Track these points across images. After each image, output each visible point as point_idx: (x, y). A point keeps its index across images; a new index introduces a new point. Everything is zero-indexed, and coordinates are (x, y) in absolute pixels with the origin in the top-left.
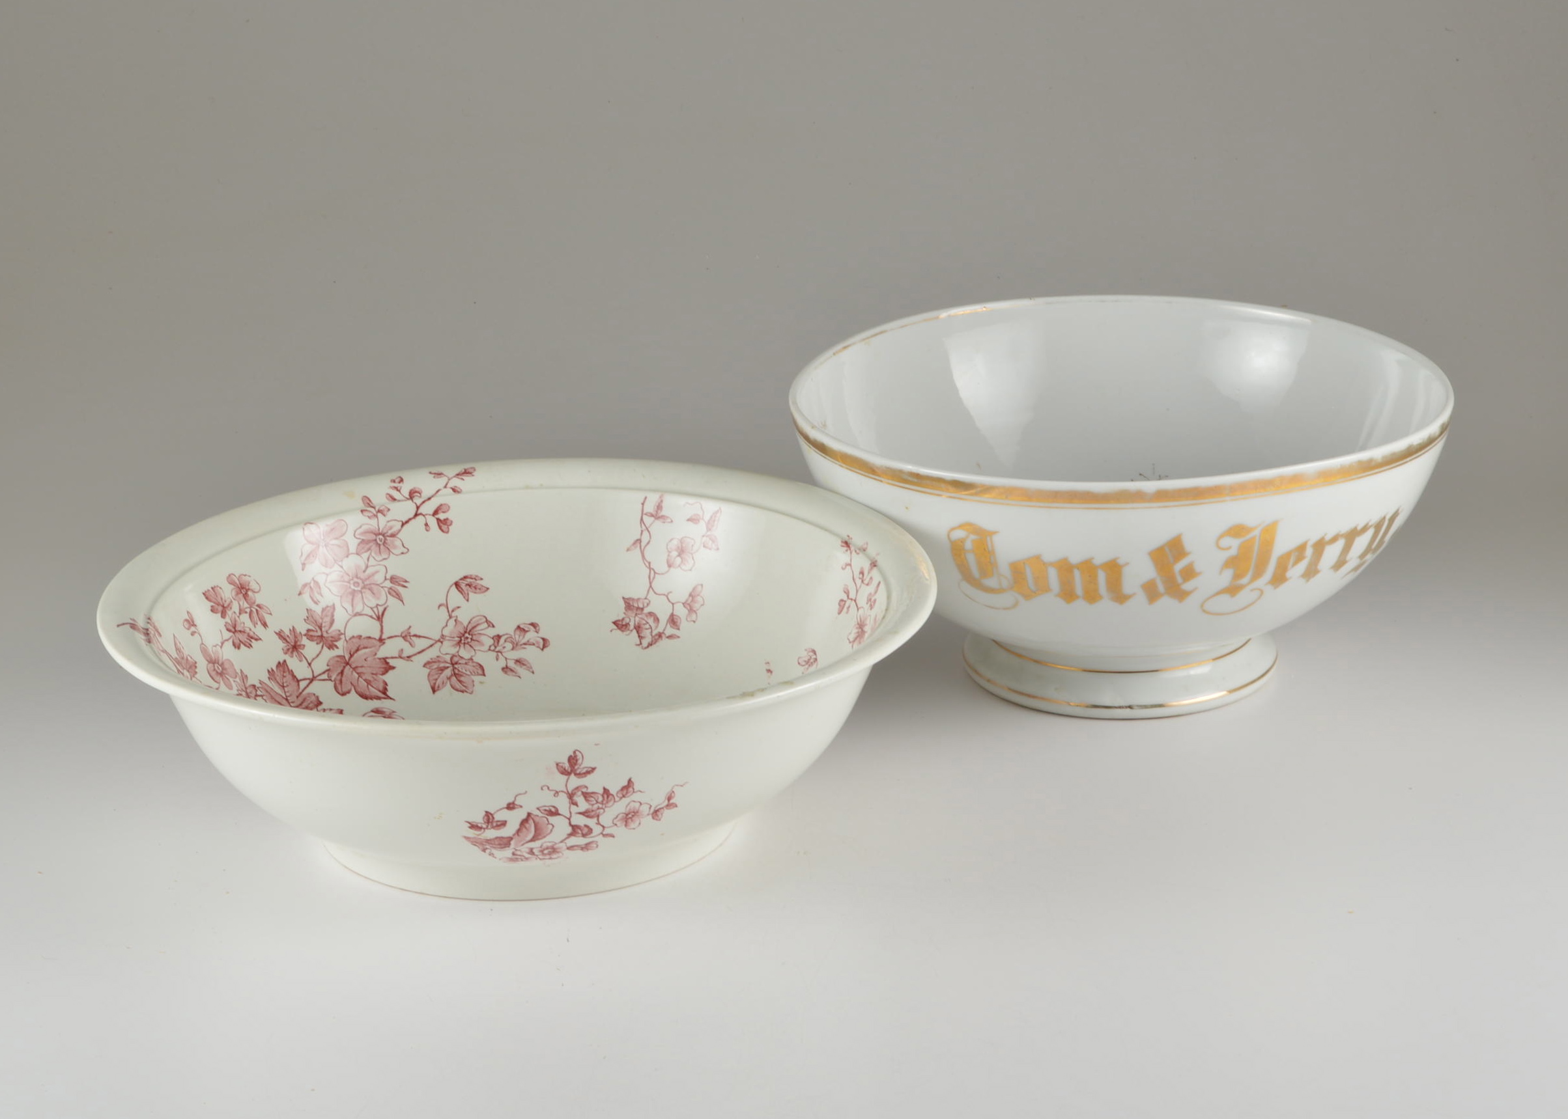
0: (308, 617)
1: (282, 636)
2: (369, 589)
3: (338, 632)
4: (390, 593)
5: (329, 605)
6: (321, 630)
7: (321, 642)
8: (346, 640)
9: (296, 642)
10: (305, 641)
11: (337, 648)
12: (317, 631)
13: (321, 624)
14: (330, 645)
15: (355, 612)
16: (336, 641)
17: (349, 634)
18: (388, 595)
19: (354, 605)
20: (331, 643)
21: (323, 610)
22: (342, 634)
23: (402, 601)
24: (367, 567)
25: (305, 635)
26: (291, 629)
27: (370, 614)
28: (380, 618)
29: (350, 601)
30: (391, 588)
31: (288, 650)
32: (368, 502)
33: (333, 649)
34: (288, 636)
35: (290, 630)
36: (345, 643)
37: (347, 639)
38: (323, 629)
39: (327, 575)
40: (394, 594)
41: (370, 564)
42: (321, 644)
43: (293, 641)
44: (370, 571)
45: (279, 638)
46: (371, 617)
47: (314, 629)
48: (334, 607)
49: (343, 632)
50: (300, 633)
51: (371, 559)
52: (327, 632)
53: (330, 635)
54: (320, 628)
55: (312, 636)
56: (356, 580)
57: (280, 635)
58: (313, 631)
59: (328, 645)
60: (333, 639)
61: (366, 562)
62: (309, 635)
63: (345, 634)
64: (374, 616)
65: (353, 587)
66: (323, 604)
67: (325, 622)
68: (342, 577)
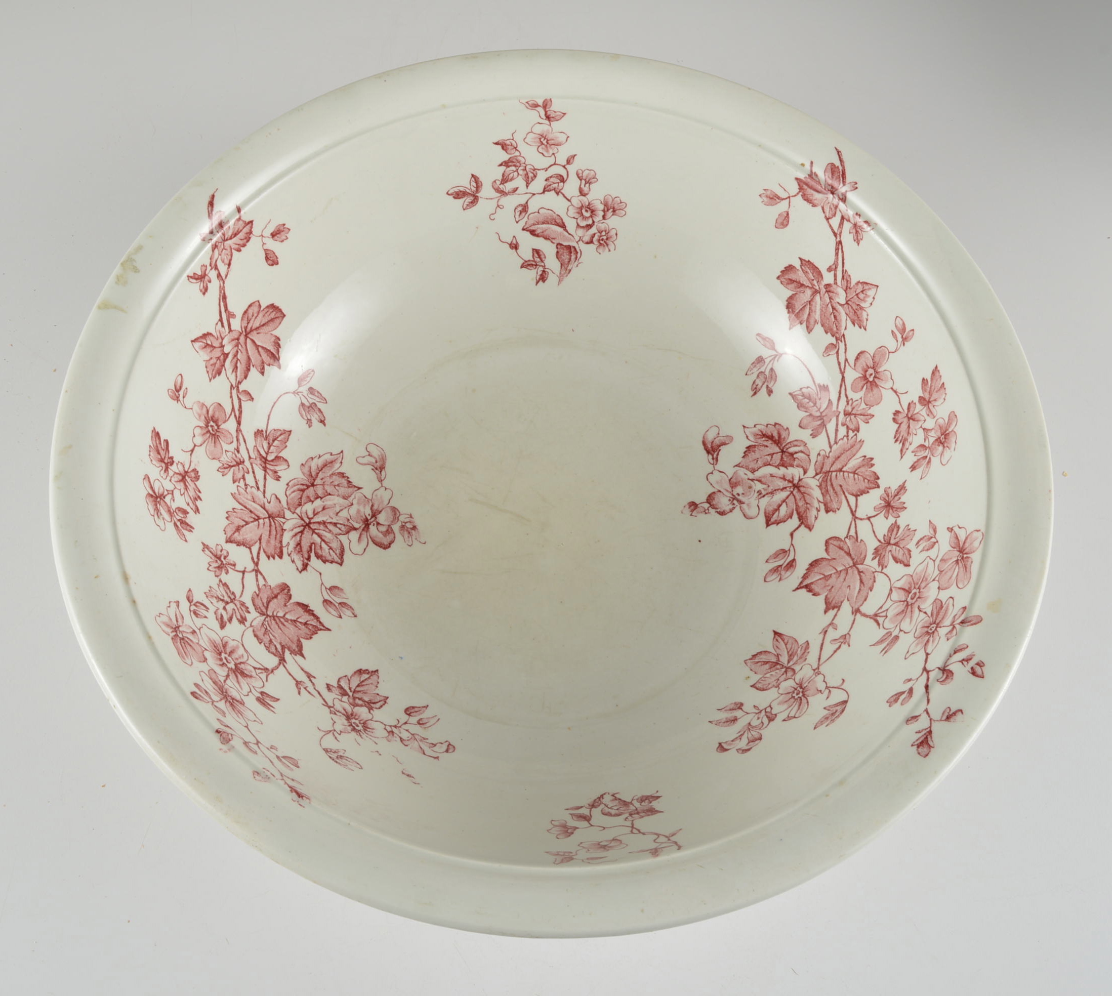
0: (909, 529)
1: (901, 490)
2: (903, 611)
3: (885, 564)
4: (887, 633)
5: (911, 559)
6: (894, 545)
7: (885, 541)
8: (876, 572)
9: (892, 507)
10: (891, 520)
11: (873, 559)
12: (895, 539)
13: (899, 546)
14: (878, 551)
15: (893, 589)
16: (879, 560)
17: (880, 577)
18: (888, 631)
19: (899, 590)
20: (880, 553)
21: (909, 551)
22: (882, 569)
23: (874, 645)
24: (920, 611)
25: (896, 522)
26: (905, 505)
27: (884, 607)
28: (875, 617)
29: (904, 587)
30: (891, 634)
31: (888, 496)
32: (974, 622)
33: (873, 554)
34: (900, 498)
35: (904, 503)
36: (874, 570)
37: (876, 574)
38: (894, 547)
39: (934, 561)
40: (884, 638)
41: (921, 613)
42: (882, 541)
43: (894, 504)
44: (917, 611)
45: (900, 486)
46: (881, 608)
47: (899, 534)
48: (907, 565)
49: (885, 571)
50: (899, 517)
51: (925, 615)
52: (891, 551)
53: (887, 554)
54: (896, 544)
55: (893, 531)
56: (917, 596)
57: (902, 488)
58: (898, 530)
59: (879, 548)
60: (882, 555)
61: (924, 611)
62: (895, 527)
63: (881, 572)
64: (880, 611)
65: (914, 591)
66: (915, 552)
67: (899, 551)
68: (926, 579)
